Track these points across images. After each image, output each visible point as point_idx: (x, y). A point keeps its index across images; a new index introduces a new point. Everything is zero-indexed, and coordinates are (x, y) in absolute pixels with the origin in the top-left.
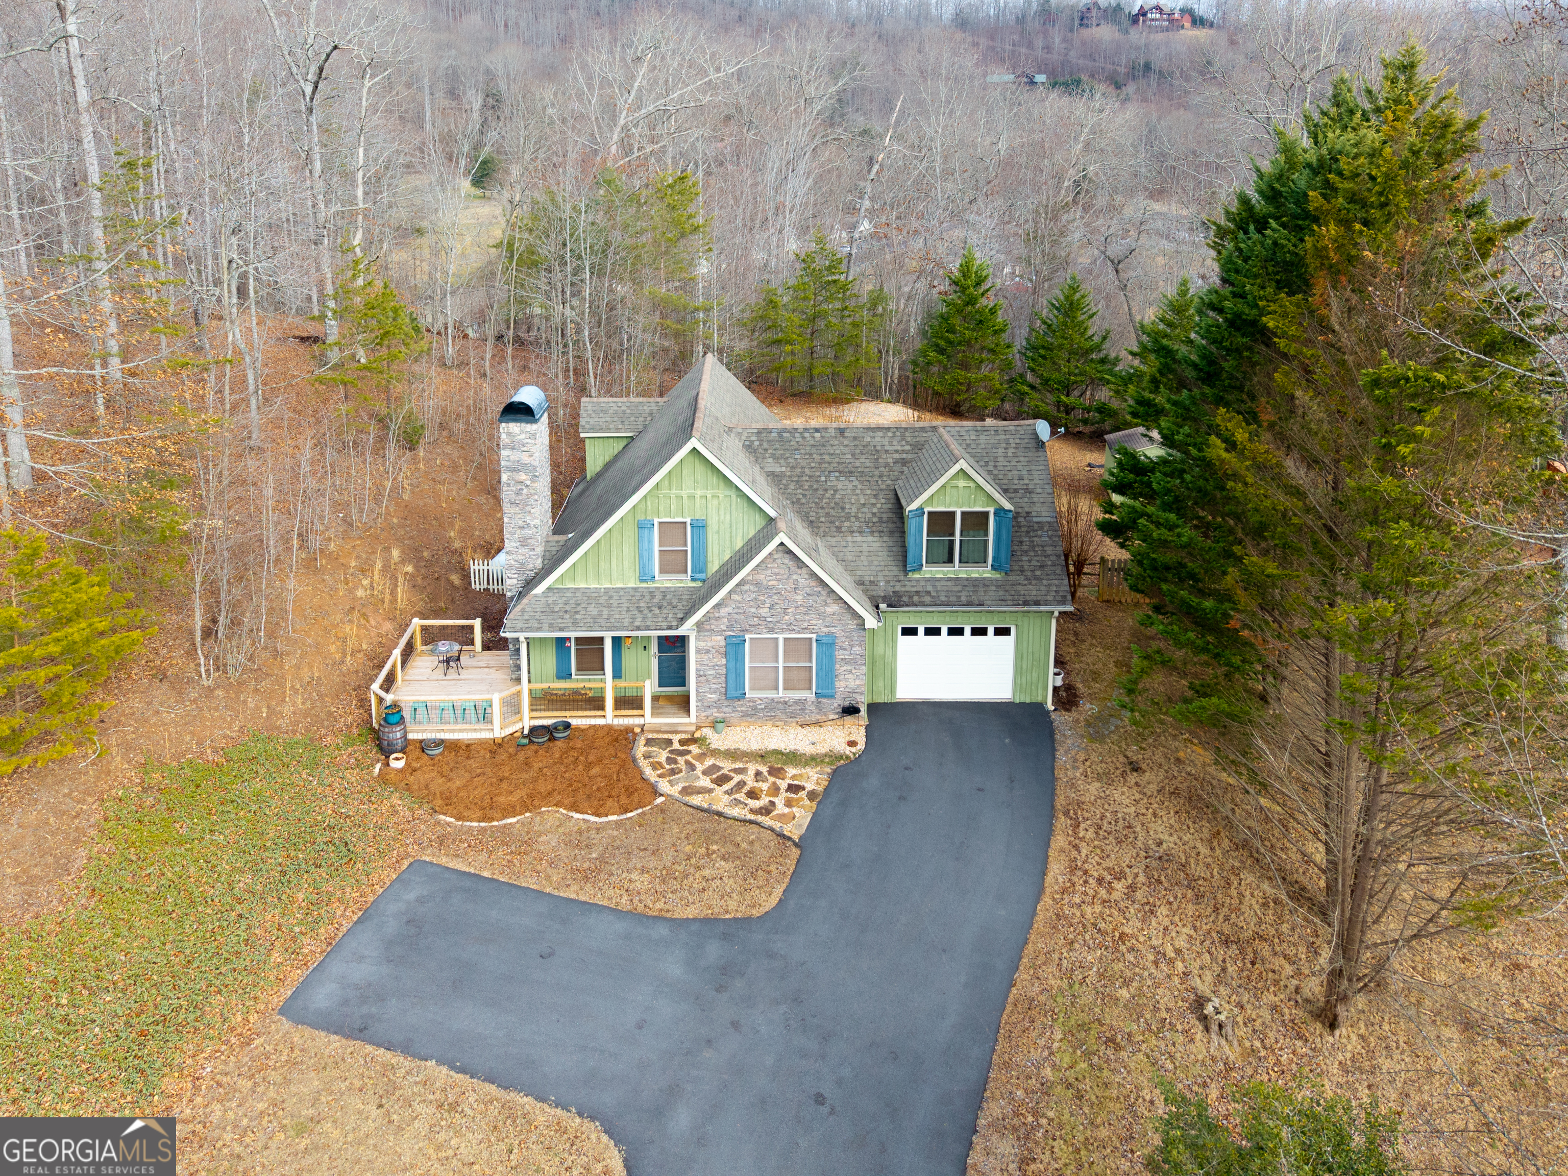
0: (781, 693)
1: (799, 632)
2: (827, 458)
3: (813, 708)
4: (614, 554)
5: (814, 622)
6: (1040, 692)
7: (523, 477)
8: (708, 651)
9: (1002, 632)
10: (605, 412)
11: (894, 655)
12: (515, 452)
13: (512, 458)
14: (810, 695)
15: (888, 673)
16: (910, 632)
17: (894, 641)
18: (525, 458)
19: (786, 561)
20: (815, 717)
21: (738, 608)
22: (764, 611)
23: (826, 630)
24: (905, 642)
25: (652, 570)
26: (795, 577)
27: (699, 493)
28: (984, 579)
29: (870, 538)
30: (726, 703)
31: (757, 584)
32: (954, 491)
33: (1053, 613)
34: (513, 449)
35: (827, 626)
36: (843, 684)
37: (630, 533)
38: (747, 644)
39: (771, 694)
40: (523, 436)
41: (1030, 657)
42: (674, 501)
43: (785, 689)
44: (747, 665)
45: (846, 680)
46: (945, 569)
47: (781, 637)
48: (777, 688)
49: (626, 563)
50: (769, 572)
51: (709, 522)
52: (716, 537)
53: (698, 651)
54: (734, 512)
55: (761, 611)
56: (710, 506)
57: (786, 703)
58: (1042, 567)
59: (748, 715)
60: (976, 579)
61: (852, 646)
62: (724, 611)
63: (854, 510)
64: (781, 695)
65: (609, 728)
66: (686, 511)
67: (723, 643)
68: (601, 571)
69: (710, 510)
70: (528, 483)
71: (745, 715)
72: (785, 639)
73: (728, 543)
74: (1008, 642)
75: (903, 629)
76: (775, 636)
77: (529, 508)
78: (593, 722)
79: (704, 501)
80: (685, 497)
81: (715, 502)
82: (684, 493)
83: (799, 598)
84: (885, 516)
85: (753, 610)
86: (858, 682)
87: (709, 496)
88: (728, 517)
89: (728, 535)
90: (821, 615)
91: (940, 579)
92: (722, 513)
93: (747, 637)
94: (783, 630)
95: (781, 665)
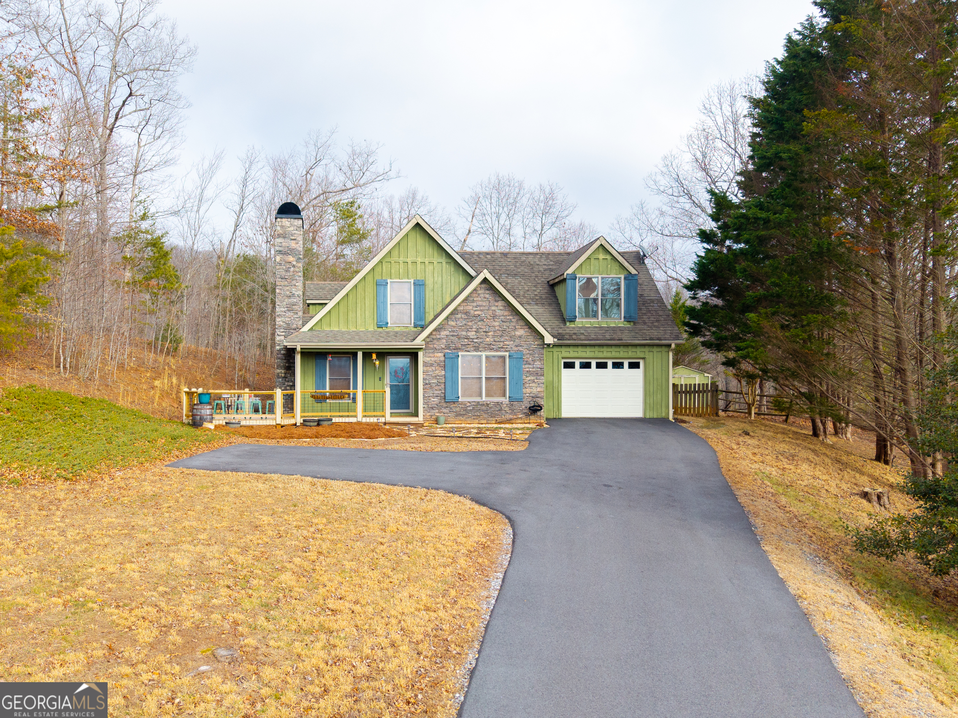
0: (484, 398)
1: (497, 351)
2: (498, 267)
3: (507, 409)
4: (359, 305)
5: (507, 343)
6: (664, 409)
7: (291, 258)
8: (432, 365)
9: (634, 365)
10: (323, 289)
11: (559, 381)
12: (286, 240)
13: (284, 244)
14: (505, 400)
15: (555, 395)
16: (569, 365)
17: (559, 371)
18: (293, 244)
19: (487, 296)
20: (509, 416)
21: (453, 331)
22: (472, 334)
23: (516, 349)
24: (566, 372)
25: (386, 318)
26: (493, 308)
27: (419, 260)
28: (620, 327)
29: (536, 307)
30: (445, 405)
31: (466, 313)
32: (596, 261)
33: (670, 346)
34: (284, 237)
35: (516, 346)
36: (528, 390)
37: (370, 288)
38: (460, 359)
39: (478, 399)
40: (292, 229)
41: (655, 382)
42: (402, 265)
43: (486, 396)
44: (460, 376)
45: (531, 387)
46: (592, 321)
47: (484, 354)
48: (480, 395)
49: (367, 313)
50: (475, 304)
51: (427, 282)
52: (432, 294)
53: (425, 364)
54: (444, 275)
55: (469, 334)
56: (427, 270)
57: (488, 405)
58: (658, 321)
59: (461, 415)
60: (614, 327)
61: (534, 361)
62: (444, 333)
63: (522, 293)
64: (484, 399)
65: (359, 423)
66: (410, 273)
67: (442, 359)
68: (350, 318)
69: (427, 273)
70: (294, 263)
71: (458, 415)
72: (487, 357)
73: (440, 298)
74: (638, 373)
75: (565, 363)
76: (479, 353)
77: (294, 282)
78: (347, 420)
79: (423, 266)
80: (410, 263)
81: (431, 267)
82: (409, 260)
83: (497, 324)
84: (544, 296)
85: (464, 333)
86: (539, 389)
87: (427, 262)
88: (440, 279)
89: (440, 292)
90: (512, 338)
91: (589, 328)
92: (436, 275)
93: (460, 354)
94: (485, 349)
95: (484, 376)
